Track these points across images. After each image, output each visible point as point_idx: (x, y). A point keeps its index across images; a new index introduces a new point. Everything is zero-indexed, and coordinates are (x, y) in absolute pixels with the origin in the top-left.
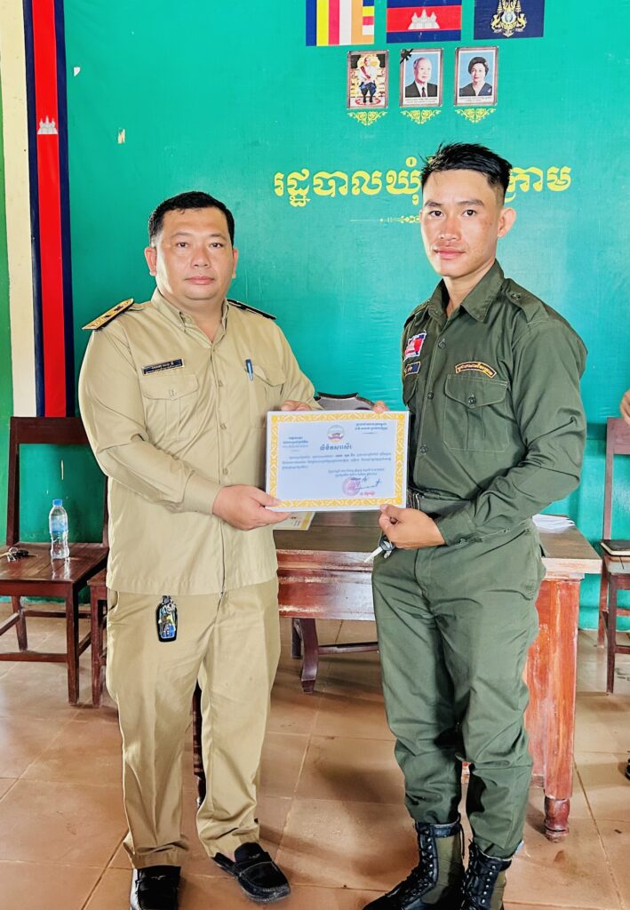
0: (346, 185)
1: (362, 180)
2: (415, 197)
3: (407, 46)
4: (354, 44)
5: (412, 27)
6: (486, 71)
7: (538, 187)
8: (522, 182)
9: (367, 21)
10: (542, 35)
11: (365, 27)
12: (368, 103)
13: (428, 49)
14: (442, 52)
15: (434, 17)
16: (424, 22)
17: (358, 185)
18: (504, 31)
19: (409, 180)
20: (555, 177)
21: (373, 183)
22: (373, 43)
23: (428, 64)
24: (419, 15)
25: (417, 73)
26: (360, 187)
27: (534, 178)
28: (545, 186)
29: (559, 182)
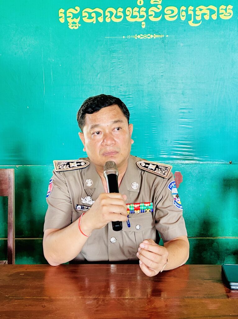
0: (102, 16)
1: (111, 13)
2: (143, 23)
7: (214, 17)
8: (205, 14)
17: (109, 16)
19: (139, 12)
20: (224, 11)
21: (118, 15)
26: (110, 17)
27: (212, 12)
28: (218, 16)
29: (226, 14)
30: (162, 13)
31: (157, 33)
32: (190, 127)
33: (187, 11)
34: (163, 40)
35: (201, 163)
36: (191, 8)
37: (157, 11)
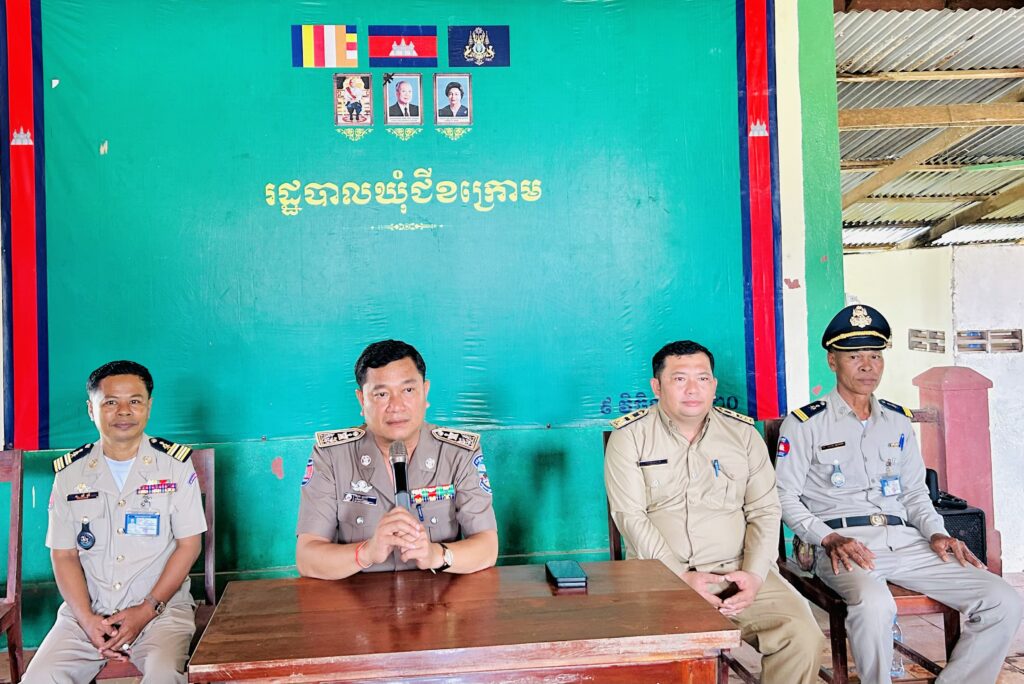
0: (337, 195)
1: (352, 191)
2: (403, 206)
3: (389, 70)
4: (340, 66)
5: (392, 54)
6: (462, 95)
7: (513, 197)
8: (500, 193)
9: (351, 46)
10: (508, 65)
11: (349, 52)
12: (355, 120)
13: (408, 74)
14: (421, 77)
15: (412, 45)
16: (403, 50)
17: (348, 195)
18: (476, 60)
19: (396, 189)
20: (527, 189)
21: (363, 193)
22: (356, 66)
23: (409, 87)
24: (399, 43)
25: (399, 94)
26: (351, 197)
27: (509, 190)
28: (519, 196)
29: (532, 194)
30: (433, 191)
31: (426, 221)
32: (482, 369)
33: (470, 189)
34: (435, 232)
35: (502, 428)
36: (477, 183)
37: (425, 187)
